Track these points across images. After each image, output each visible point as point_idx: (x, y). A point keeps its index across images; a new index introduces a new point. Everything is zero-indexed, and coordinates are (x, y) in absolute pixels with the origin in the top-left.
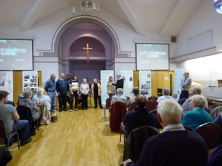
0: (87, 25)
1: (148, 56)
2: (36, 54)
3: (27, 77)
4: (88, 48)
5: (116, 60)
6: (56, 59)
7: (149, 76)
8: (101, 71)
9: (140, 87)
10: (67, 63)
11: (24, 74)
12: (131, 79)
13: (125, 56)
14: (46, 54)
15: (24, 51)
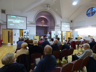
0: (45, 13)
2: (28, 23)
3: (25, 32)
4: (43, 22)
5: (55, 27)
6: (35, 26)
7: (65, 33)
9: (63, 37)
11: (24, 31)
13: (58, 26)
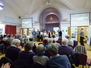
1: (77, 20)
2: (33, 23)
3: (30, 30)
4: (51, 19)
6: (39, 24)
8: (54, 28)
9: (71, 34)
10: (44, 25)
12: (67, 31)
14: (36, 23)
15: (30, 22)
